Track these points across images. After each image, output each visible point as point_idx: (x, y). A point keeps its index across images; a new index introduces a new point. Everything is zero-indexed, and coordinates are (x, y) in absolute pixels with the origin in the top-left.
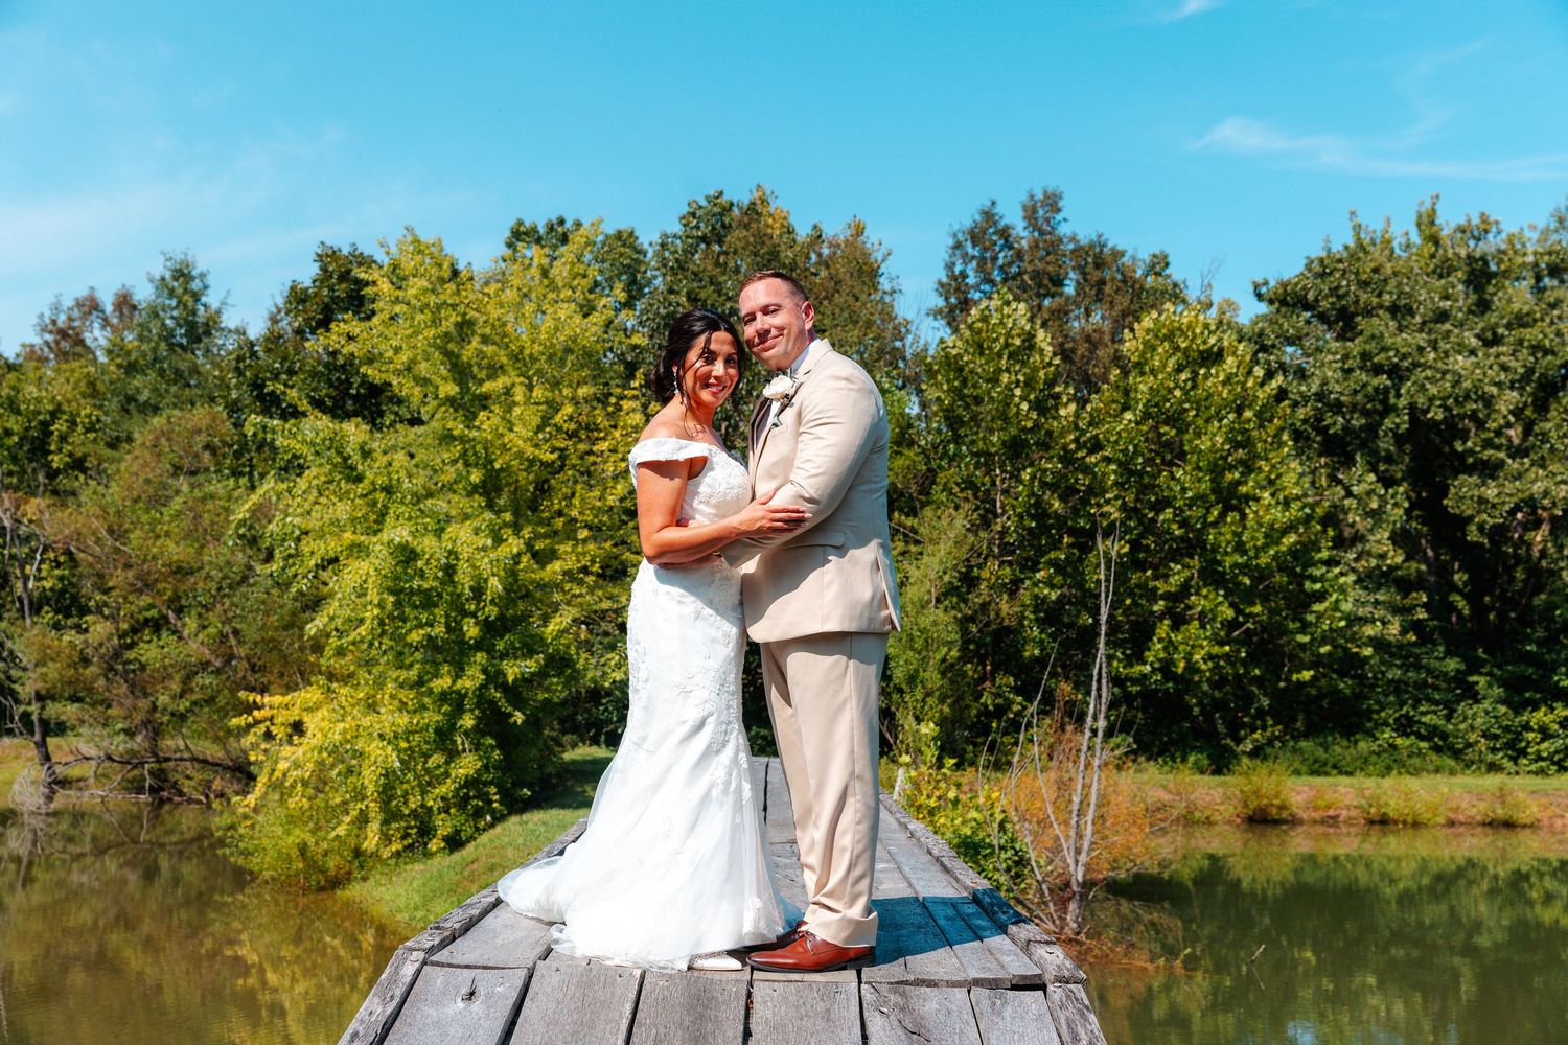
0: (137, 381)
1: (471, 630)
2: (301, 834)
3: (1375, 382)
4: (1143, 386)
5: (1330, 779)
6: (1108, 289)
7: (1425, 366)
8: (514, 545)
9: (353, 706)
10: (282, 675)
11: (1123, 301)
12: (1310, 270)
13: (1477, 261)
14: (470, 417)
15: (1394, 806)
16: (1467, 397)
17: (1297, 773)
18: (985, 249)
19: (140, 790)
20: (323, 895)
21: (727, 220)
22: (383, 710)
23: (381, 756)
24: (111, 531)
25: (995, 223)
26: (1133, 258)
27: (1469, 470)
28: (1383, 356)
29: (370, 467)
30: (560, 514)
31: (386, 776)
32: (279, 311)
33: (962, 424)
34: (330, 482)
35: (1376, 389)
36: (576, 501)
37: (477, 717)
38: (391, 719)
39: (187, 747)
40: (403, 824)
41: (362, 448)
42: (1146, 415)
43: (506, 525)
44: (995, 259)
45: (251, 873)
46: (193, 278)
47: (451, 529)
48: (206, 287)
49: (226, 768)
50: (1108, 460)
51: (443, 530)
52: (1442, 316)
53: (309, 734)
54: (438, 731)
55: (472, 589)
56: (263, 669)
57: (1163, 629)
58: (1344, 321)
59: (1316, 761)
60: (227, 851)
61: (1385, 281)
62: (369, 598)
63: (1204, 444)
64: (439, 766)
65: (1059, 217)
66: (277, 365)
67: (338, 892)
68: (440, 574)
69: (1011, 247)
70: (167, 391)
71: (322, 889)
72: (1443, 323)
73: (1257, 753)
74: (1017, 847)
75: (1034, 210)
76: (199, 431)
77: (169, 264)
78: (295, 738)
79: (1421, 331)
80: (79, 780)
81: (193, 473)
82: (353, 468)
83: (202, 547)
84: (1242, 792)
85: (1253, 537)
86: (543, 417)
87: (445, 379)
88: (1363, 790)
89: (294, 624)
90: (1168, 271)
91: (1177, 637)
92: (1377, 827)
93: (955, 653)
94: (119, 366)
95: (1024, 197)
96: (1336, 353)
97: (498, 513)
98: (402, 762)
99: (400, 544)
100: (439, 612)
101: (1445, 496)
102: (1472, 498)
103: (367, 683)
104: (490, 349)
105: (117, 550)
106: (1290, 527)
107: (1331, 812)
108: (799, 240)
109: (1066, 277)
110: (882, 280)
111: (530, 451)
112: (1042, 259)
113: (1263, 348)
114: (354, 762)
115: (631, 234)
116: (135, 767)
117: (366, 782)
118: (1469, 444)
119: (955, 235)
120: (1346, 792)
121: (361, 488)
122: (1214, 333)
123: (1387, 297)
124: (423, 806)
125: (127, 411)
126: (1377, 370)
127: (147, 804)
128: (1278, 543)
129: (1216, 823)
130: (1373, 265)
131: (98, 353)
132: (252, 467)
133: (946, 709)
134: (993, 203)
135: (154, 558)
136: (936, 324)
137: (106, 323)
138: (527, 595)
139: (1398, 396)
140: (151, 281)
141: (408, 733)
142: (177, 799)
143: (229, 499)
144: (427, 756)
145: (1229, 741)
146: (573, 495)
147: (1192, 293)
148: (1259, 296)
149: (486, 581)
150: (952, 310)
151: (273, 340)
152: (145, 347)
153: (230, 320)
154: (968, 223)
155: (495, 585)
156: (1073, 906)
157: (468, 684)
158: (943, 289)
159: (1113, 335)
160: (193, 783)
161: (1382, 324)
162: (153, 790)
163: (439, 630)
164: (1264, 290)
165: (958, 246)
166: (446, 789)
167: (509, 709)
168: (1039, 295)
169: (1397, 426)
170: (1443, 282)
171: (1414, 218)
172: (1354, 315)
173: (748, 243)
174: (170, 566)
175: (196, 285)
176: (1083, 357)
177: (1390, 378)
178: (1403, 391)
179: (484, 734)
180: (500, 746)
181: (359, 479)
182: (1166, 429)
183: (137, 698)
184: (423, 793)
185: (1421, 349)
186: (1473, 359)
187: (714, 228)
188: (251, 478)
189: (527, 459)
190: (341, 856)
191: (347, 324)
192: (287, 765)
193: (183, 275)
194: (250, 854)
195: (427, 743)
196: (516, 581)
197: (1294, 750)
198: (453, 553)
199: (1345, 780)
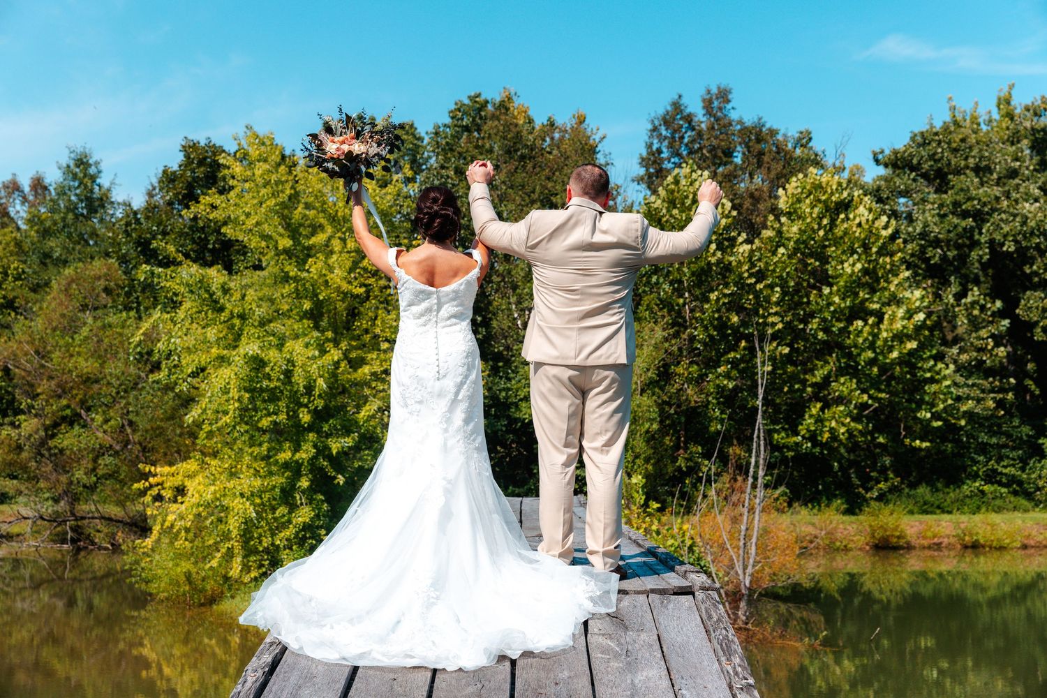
0: (52, 243)
1: (305, 417)
2: (186, 566)
3: (964, 224)
4: (794, 228)
5: (935, 516)
6: (766, 158)
7: (1001, 211)
8: (335, 354)
9: (221, 474)
10: (165, 454)
11: (777, 167)
12: (914, 142)
13: (1039, 131)
14: (301, 264)
15: (983, 535)
16: (1032, 233)
17: (911, 512)
18: (675, 131)
19: (64, 541)
20: (203, 609)
21: (483, 113)
22: (242, 476)
23: (242, 509)
24: (37, 352)
25: (681, 111)
26: (785, 135)
27: (1034, 288)
28: (969, 204)
29: (229, 301)
30: (367, 331)
31: (246, 523)
32: (154, 188)
34: (200, 312)
35: (965, 229)
36: (378, 322)
37: (311, 480)
38: (247, 482)
39: (97, 510)
40: (259, 557)
41: (223, 287)
42: (796, 250)
43: (328, 340)
44: (682, 138)
45: (151, 595)
46: (90, 165)
47: (289, 344)
48: (100, 172)
49: (125, 524)
51: (282, 345)
52: (1013, 173)
53: (190, 494)
54: (283, 490)
55: (305, 387)
56: (153, 450)
57: (813, 409)
58: (940, 178)
59: (925, 503)
60: (133, 580)
61: (971, 148)
62: (231, 395)
64: (284, 516)
65: (729, 106)
66: (155, 228)
67: (215, 607)
68: (282, 377)
69: (693, 129)
70: (73, 249)
71: (202, 605)
72: (1014, 179)
73: (881, 498)
74: (702, 564)
75: (710, 101)
76: (99, 278)
77: (72, 155)
78: (179, 498)
79: (998, 184)
80: (18, 535)
81: (96, 309)
82: (216, 302)
83: (104, 362)
84: (871, 526)
86: (353, 262)
87: (281, 235)
88: (958, 523)
89: (174, 416)
90: (811, 144)
91: (824, 416)
92: (970, 550)
93: (655, 426)
94: (37, 232)
95: (703, 92)
96: (933, 203)
97: (323, 332)
98: (257, 513)
99: (252, 356)
100: (282, 404)
101: (1017, 307)
102: (1037, 308)
103: (230, 457)
104: (311, 213)
105: (43, 366)
107: (936, 540)
108: (537, 128)
109: (734, 151)
110: (598, 156)
111: (345, 286)
112: (716, 138)
113: (881, 200)
114: (222, 515)
115: (412, 126)
116: (60, 524)
117: (231, 528)
118: (1035, 267)
119: (653, 122)
120: (945, 525)
121: (224, 316)
122: (846, 189)
123: (971, 160)
124: (273, 544)
125: (45, 264)
126: (965, 215)
127: (68, 552)
129: (851, 550)
130: (960, 136)
131: (20, 223)
132: (139, 304)
133: (650, 467)
134: (680, 96)
135: (70, 371)
136: (639, 187)
137: (25, 200)
138: (344, 391)
139: (981, 234)
140: (60, 168)
141: (261, 492)
142: (91, 547)
143: (123, 327)
144: (274, 509)
145: (861, 490)
146: (376, 318)
147: (829, 160)
148: (877, 162)
149: (315, 381)
150: (650, 176)
151: (151, 209)
152: (56, 217)
153: (118, 196)
154: (661, 111)
155: (321, 384)
156: (743, 604)
157: (304, 456)
158: (644, 162)
159: (770, 192)
160: (102, 535)
161: (970, 180)
162: (73, 541)
163: (282, 417)
164: (880, 157)
165: (655, 129)
166: (289, 532)
167: (333, 474)
168: (714, 164)
169: (981, 257)
170: (1014, 148)
171: (995, 101)
172: (946, 174)
173: (498, 131)
174: (81, 377)
175: (92, 170)
176: (748, 209)
177: (974, 220)
178: (984, 231)
179: (316, 492)
180: (327, 501)
181: (222, 309)
182: (812, 260)
183: (60, 474)
184: (273, 535)
185: (997, 199)
186: (1038, 204)
187: (474, 120)
188: (138, 311)
189: (343, 293)
190: (215, 581)
191: (211, 197)
192: (174, 517)
193: (82, 163)
194: (149, 581)
195: (275, 499)
196: (337, 381)
197: (909, 496)
198: (290, 362)
199: (946, 517)
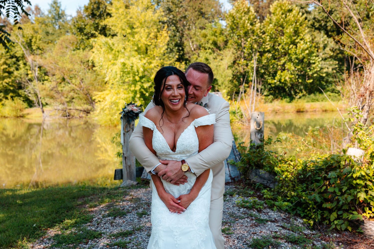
1: (137, 78)
2: (109, 117)
4: (274, 18)
7: (337, 11)
8: (144, 61)
14: (133, 36)
15: (328, 107)
17: (308, 102)
19: (66, 116)
23: (122, 102)
29: (114, 47)
33: (234, 29)
37: (140, 95)
38: (123, 96)
42: (275, 25)
43: (142, 57)
46: (58, 3)
48: (61, 5)
49: (82, 111)
50: (267, 36)
51: (130, 59)
55: (137, 70)
57: (279, 72)
59: (313, 99)
62: (118, 73)
63: (288, 31)
68: (130, 68)
73: (300, 98)
82: (111, 48)
84: (295, 106)
85: (298, 51)
86: (147, 35)
88: (321, 104)
91: (282, 74)
92: (324, 112)
93: (231, 78)
97: (140, 55)
99: (122, 62)
100: (131, 75)
106: (307, 49)
107: (315, 109)
111: (146, 43)
113: (302, 8)
114: (117, 104)
116: (65, 111)
120: (317, 105)
121: (113, 52)
122: (290, 5)
128: (304, 52)
129: (289, 112)
135: (65, 68)
137: (33, 13)
140: (49, 5)
141: (126, 98)
142: (73, 118)
145: (294, 96)
149: (139, 68)
155: (141, 70)
157: (137, 88)
159: (268, 6)
162: (69, 116)
163: (131, 78)
167: (145, 93)
174: (68, 69)
175: (59, 5)
176: (261, 12)
179: (141, 98)
181: (113, 50)
182: (280, 28)
193: (56, 3)
196: (145, 68)
197: (308, 97)
198: (133, 63)
199: (318, 103)
